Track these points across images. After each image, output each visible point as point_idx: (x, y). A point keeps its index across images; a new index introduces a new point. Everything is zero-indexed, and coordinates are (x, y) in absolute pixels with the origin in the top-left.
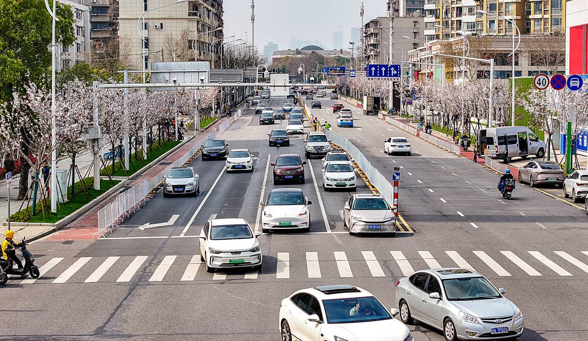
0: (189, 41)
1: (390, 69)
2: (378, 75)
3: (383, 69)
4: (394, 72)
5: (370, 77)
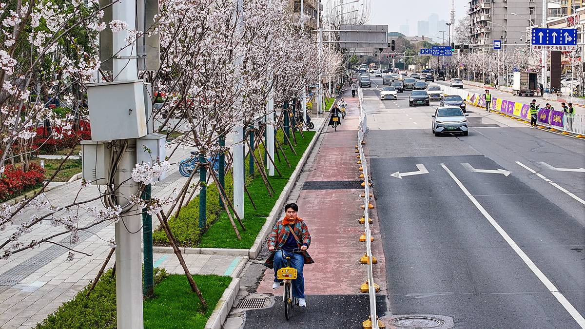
0: (295, 2)
1: (563, 35)
2: (547, 42)
3: (554, 34)
4: (568, 39)
5: (537, 46)
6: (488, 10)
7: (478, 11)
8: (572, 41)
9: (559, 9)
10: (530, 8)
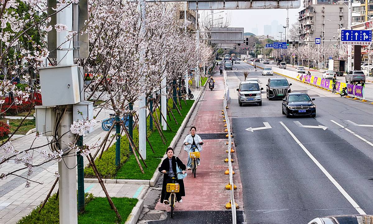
0: (181, 12)
1: (362, 34)
2: (352, 39)
3: (356, 34)
4: (366, 37)
5: (345, 42)
6: (311, 18)
7: (305, 18)
8: (369, 38)
9: (359, 17)
10: (340, 16)
